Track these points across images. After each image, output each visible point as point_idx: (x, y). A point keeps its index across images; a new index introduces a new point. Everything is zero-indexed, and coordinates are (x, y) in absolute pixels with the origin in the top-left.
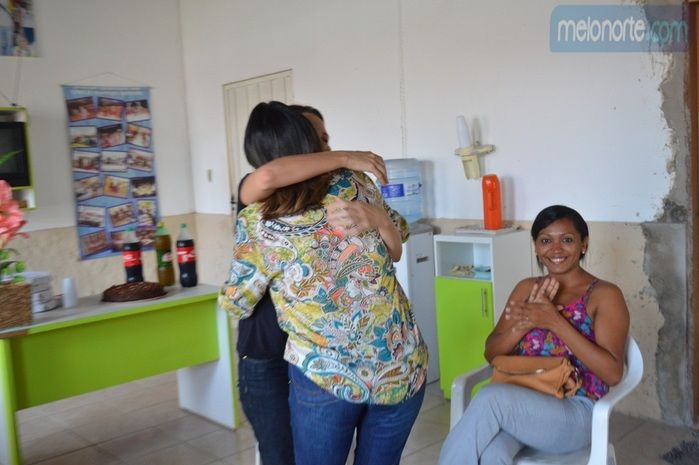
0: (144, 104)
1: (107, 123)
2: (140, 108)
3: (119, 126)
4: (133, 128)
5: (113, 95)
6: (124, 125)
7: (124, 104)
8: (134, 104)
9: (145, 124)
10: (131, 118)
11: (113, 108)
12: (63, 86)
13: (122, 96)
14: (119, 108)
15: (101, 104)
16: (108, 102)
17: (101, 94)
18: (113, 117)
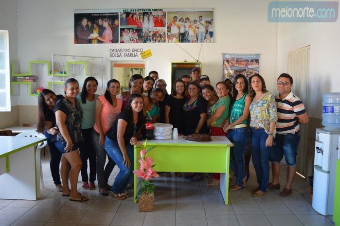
0: (257, 61)
1: (239, 69)
2: (254, 62)
3: (245, 70)
4: (250, 71)
5: (243, 57)
6: (247, 69)
7: (248, 61)
8: (252, 61)
9: (256, 69)
10: (250, 67)
11: (243, 62)
12: (222, 54)
13: (247, 58)
14: (245, 62)
15: (237, 61)
16: (240, 60)
17: (238, 57)
18: (242, 66)
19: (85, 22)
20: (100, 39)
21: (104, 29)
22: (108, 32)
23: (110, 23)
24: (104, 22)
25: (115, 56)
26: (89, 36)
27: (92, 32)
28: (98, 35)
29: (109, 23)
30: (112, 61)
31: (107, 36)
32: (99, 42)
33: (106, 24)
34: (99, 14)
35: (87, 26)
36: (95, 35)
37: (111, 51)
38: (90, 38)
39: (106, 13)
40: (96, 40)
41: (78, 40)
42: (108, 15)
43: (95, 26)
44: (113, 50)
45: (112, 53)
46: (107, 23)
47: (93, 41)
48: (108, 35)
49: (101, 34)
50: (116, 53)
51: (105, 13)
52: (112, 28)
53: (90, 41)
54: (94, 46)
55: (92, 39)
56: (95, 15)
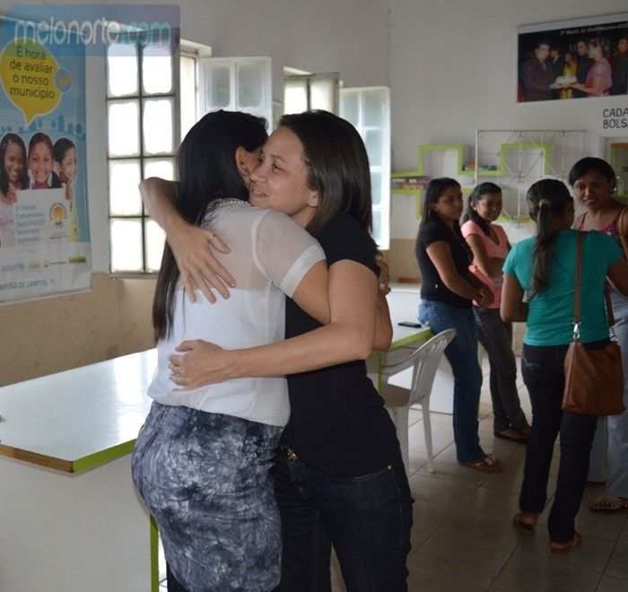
19: (542, 52)
20: (579, 87)
21: (592, 62)
22: (601, 71)
23: (607, 48)
24: (591, 47)
25: (616, 125)
26: (553, 82)
27: (561, 74)
28: (574, 79)
29: (603, 48)
30: (607, 139)
31: (598, 81)
32: (578, 94)
33: (595, 52)
34: (580, 28)
35: (549, 59)
36: (567, 79)
37: (607, 113)
38: (555, 86)
39: (597, 26)
40: (570, 92)
41: (525, 93)
42: (602, 28)
43: (568, 58)
44: (613, 112)
45: (609, 119)
46: (599, 48)
47: (564, 93)
48: (600, 78)
49: (582, 76)
50: (620, 118)
51: (593, 27)
52: (611, 61)
53: (556, 95)
54: (566, 104)
55: (561, 89)
56: (568, 32)
